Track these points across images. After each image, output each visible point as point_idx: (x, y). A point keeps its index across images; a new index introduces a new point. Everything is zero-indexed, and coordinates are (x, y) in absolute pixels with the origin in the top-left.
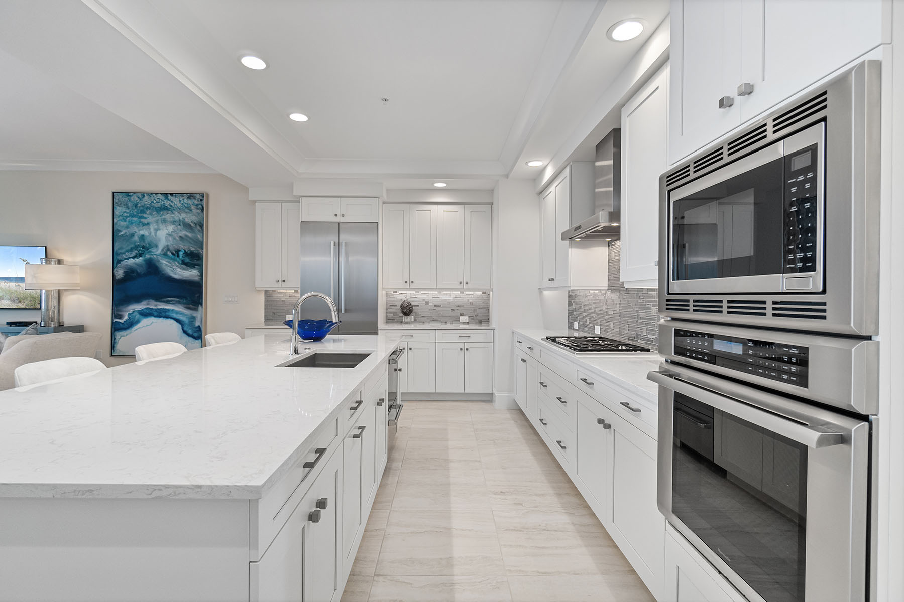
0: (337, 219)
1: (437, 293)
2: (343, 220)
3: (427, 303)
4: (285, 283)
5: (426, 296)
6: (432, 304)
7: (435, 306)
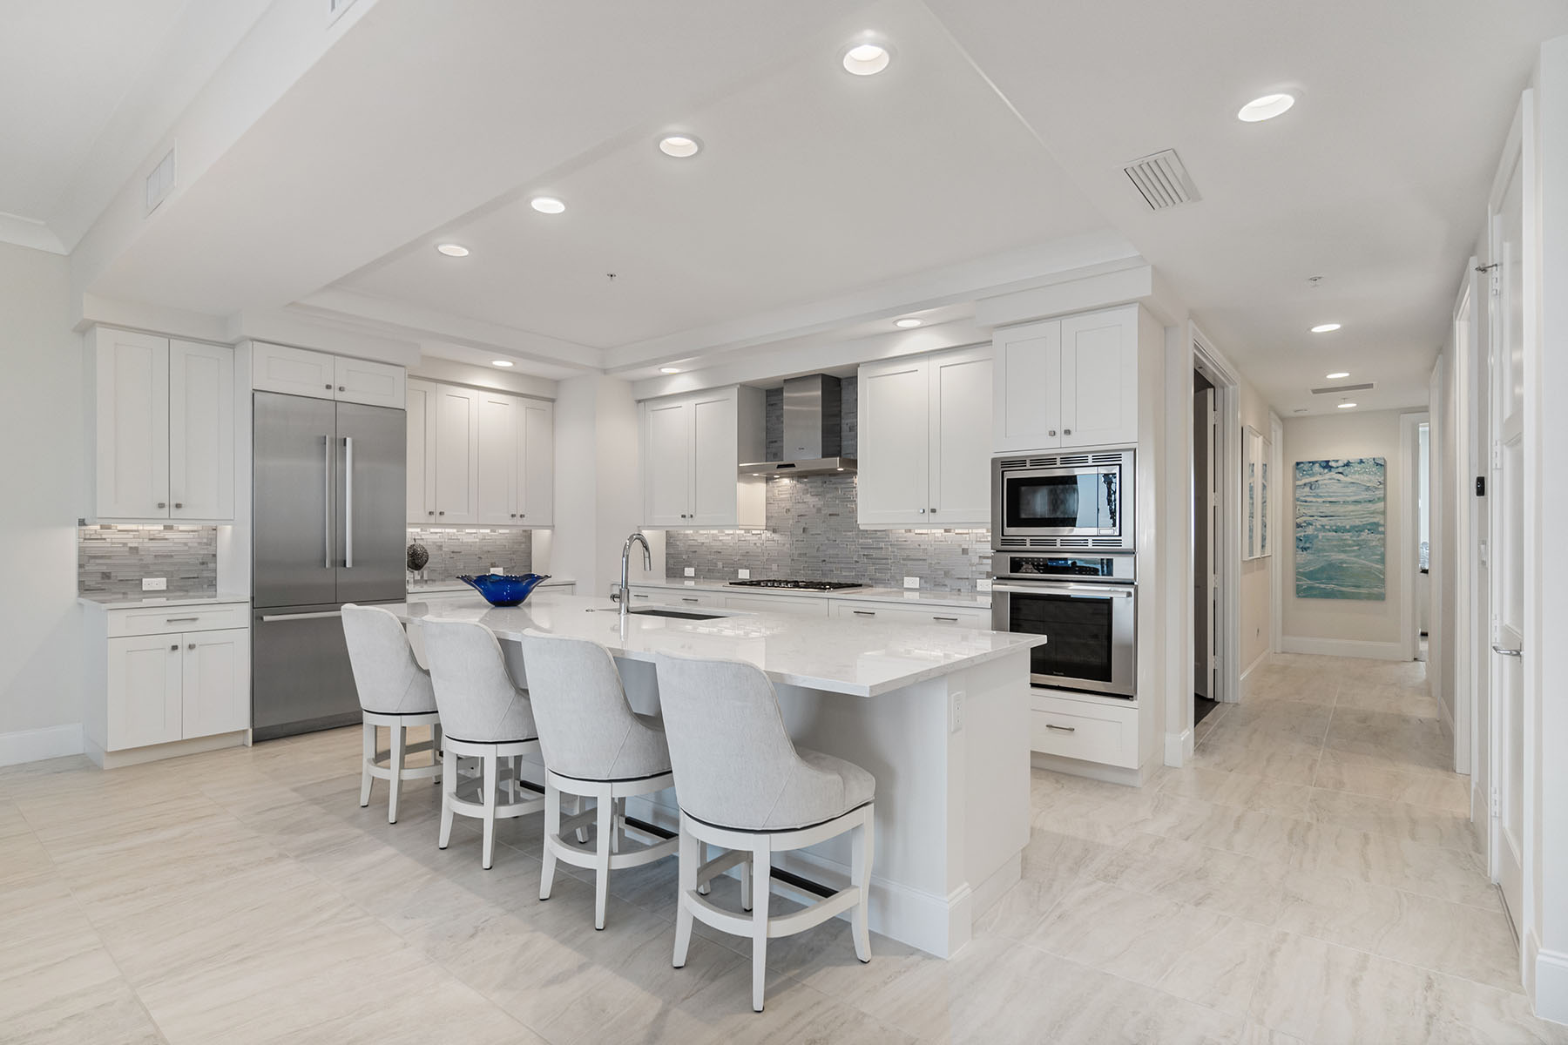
0: (329, 394)
1: (455, 530)
2: (340, 396)
3: (440, 547)
4: (180, 510)
5: (437, 536)
6: (446, 549)
7: (453, 552)
